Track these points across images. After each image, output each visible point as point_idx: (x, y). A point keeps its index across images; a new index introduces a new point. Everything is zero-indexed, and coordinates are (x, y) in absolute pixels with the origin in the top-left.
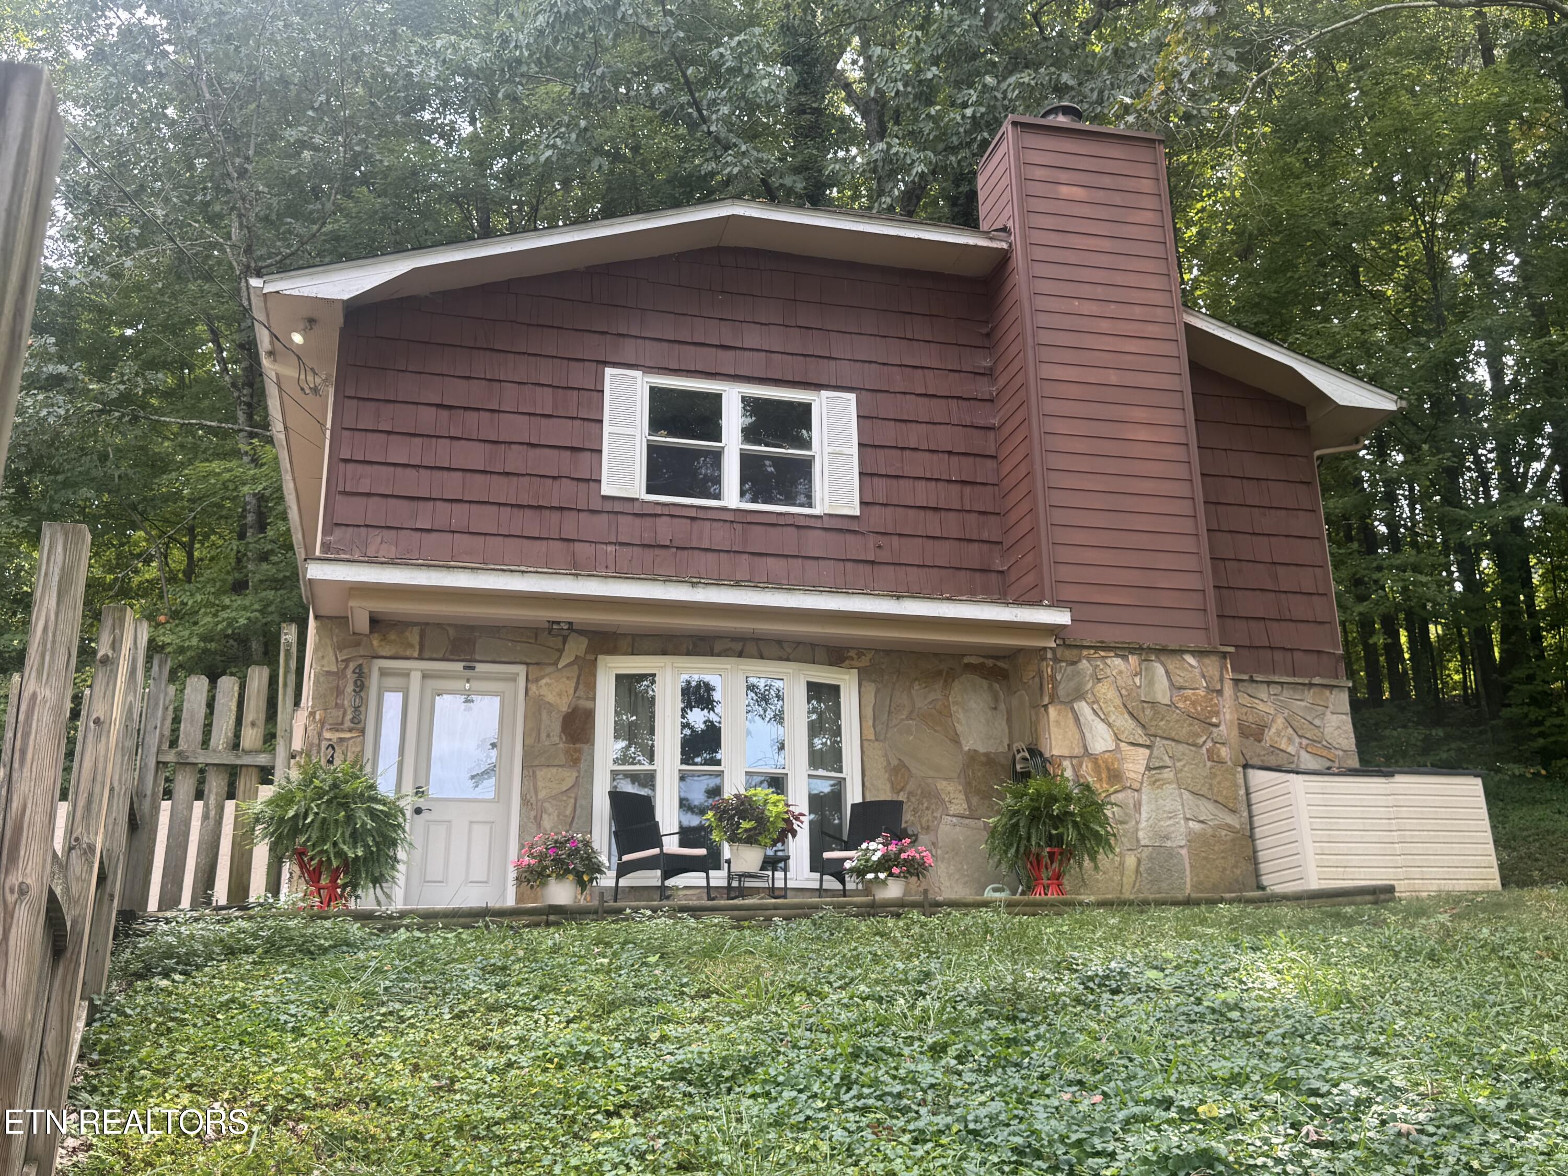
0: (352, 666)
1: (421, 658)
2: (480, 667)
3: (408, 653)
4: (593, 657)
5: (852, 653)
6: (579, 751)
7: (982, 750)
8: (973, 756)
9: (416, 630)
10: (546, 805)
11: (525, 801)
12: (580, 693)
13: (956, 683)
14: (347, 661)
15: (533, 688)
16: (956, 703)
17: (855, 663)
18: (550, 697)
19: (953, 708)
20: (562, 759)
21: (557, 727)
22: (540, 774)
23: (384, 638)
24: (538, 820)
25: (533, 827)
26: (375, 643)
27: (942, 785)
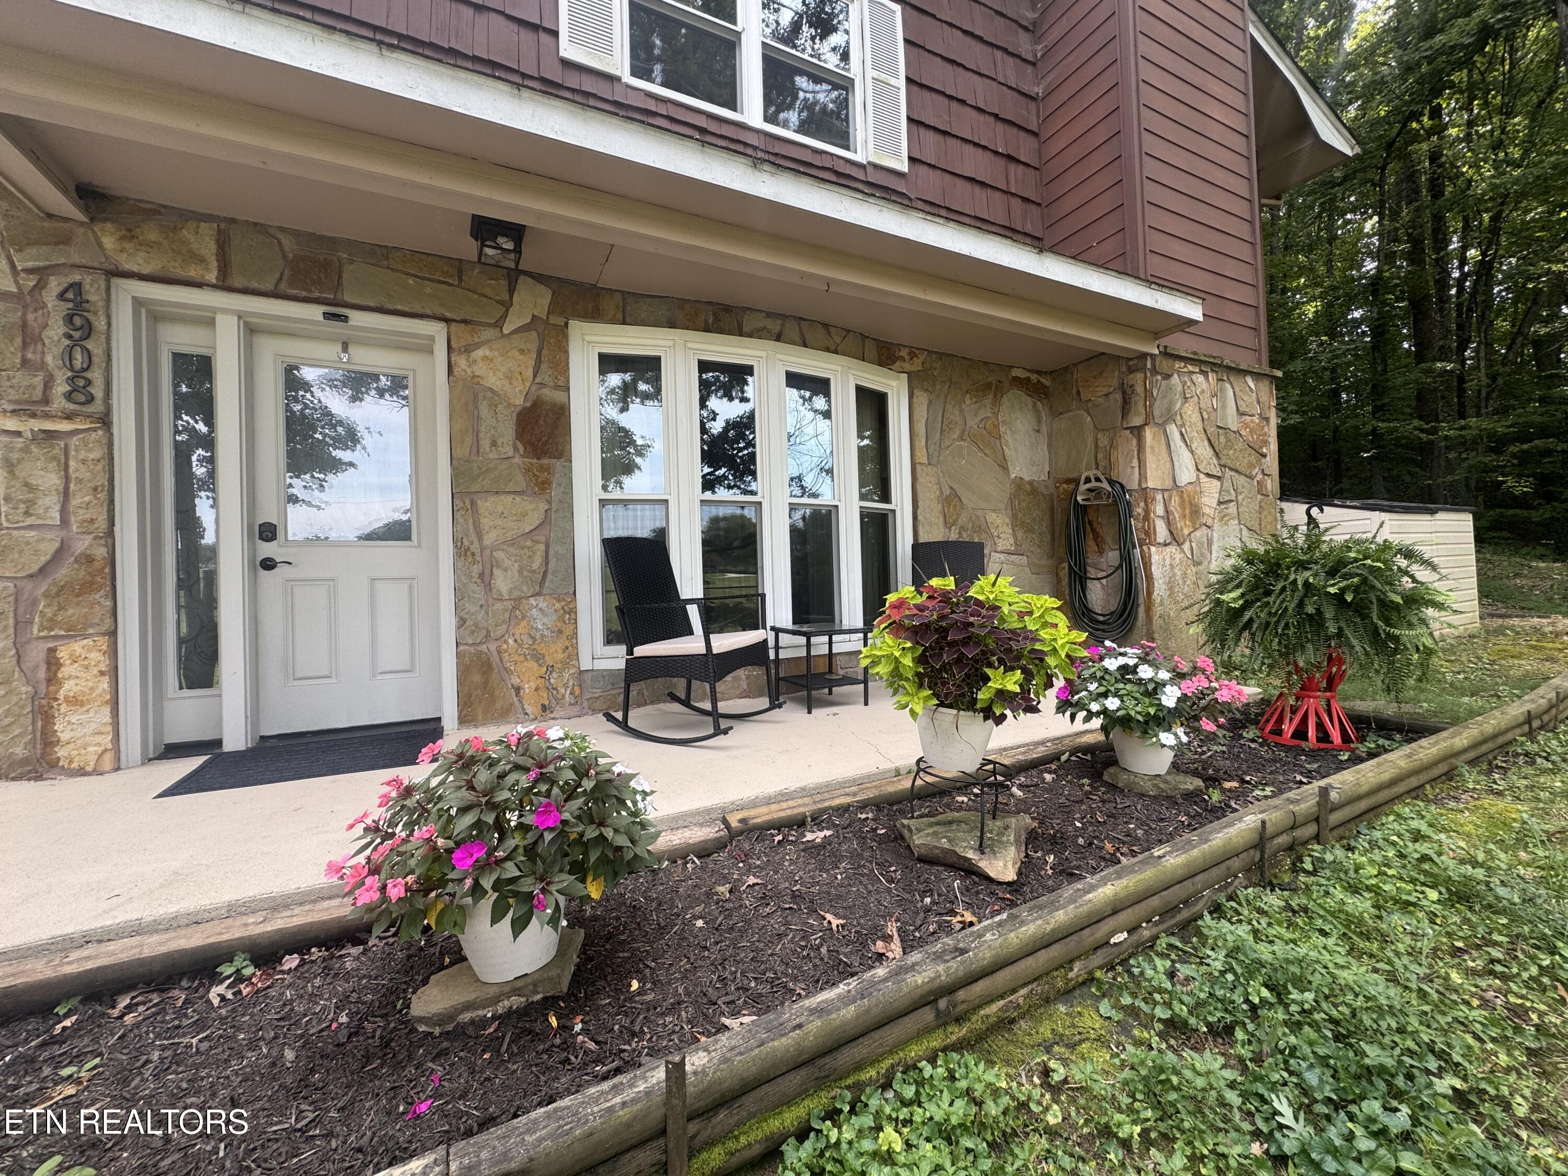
0: (55, 285)
1: (223, 286)
2: (358, 318)
3: (193, 272)
4: (561, 321)
5: (904, 353)
6: (548, 469)
7: (1027, 478)
8: (1019, 484)
9: (208, 230)
10: (499, 555)
11: (461, 550)
12: (545, 375)
13: (1005, 400)
14: (42, 274)
15: (461, 362)
16: (1005, 423)
17: (907, 366)
18: (493, 381)
19: (1002, 429)
20: (520, 481)
21: (507, 431)
22: (486, 505)
23: (129, 235)
24: (486, 579)
25: (478, 592)
26: (109, 242)
27: (992, 517)
